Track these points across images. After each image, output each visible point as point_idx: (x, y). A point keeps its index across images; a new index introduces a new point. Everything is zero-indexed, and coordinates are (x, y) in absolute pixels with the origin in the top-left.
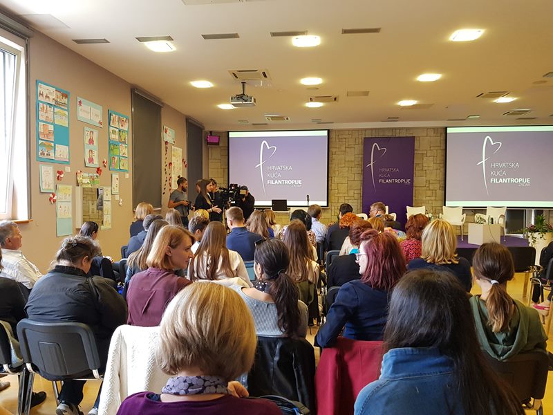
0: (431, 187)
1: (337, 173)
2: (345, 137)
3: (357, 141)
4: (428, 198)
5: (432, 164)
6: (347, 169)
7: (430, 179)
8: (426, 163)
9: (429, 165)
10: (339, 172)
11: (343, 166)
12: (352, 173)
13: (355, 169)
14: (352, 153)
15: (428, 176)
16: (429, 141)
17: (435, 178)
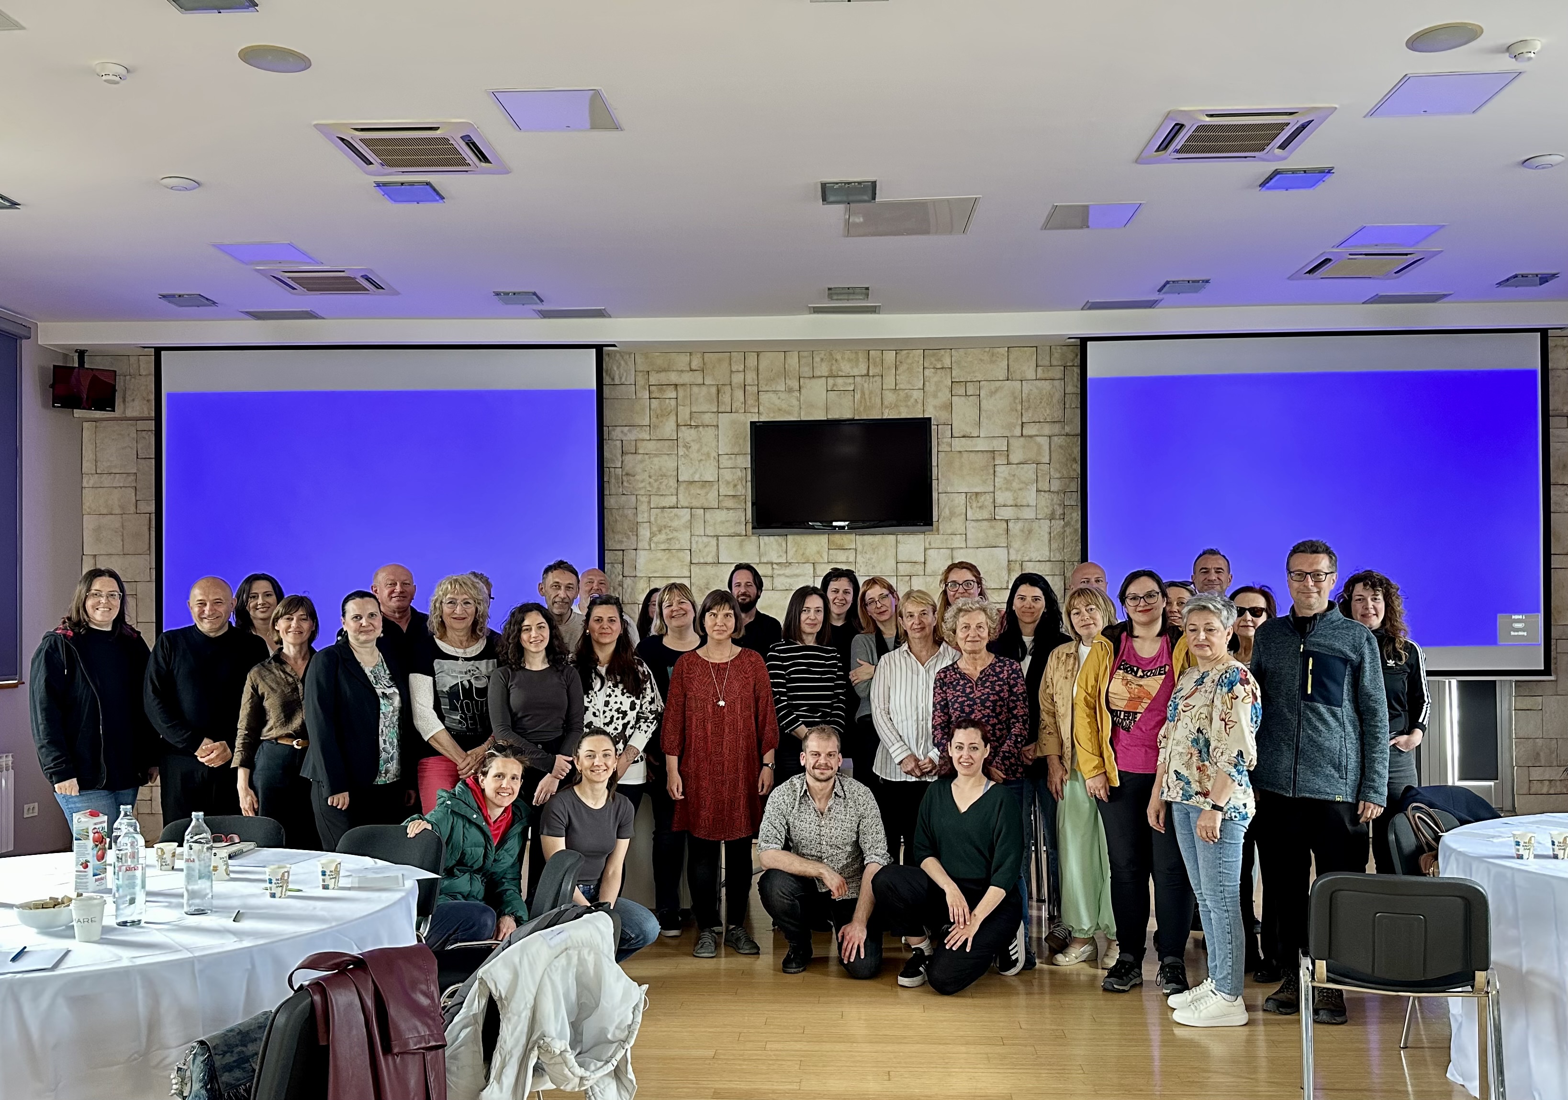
6: (685, 514)
7: (1027, 559)
8: (1007, 489)
9: (1019, 500)
10: (655, 529)
11: (672, 505)
12: (708, 532)
13: (721, 515)
14: (705, 450)
15: (1016, 544)
16: (1017, 401)
17: (1045, 553)
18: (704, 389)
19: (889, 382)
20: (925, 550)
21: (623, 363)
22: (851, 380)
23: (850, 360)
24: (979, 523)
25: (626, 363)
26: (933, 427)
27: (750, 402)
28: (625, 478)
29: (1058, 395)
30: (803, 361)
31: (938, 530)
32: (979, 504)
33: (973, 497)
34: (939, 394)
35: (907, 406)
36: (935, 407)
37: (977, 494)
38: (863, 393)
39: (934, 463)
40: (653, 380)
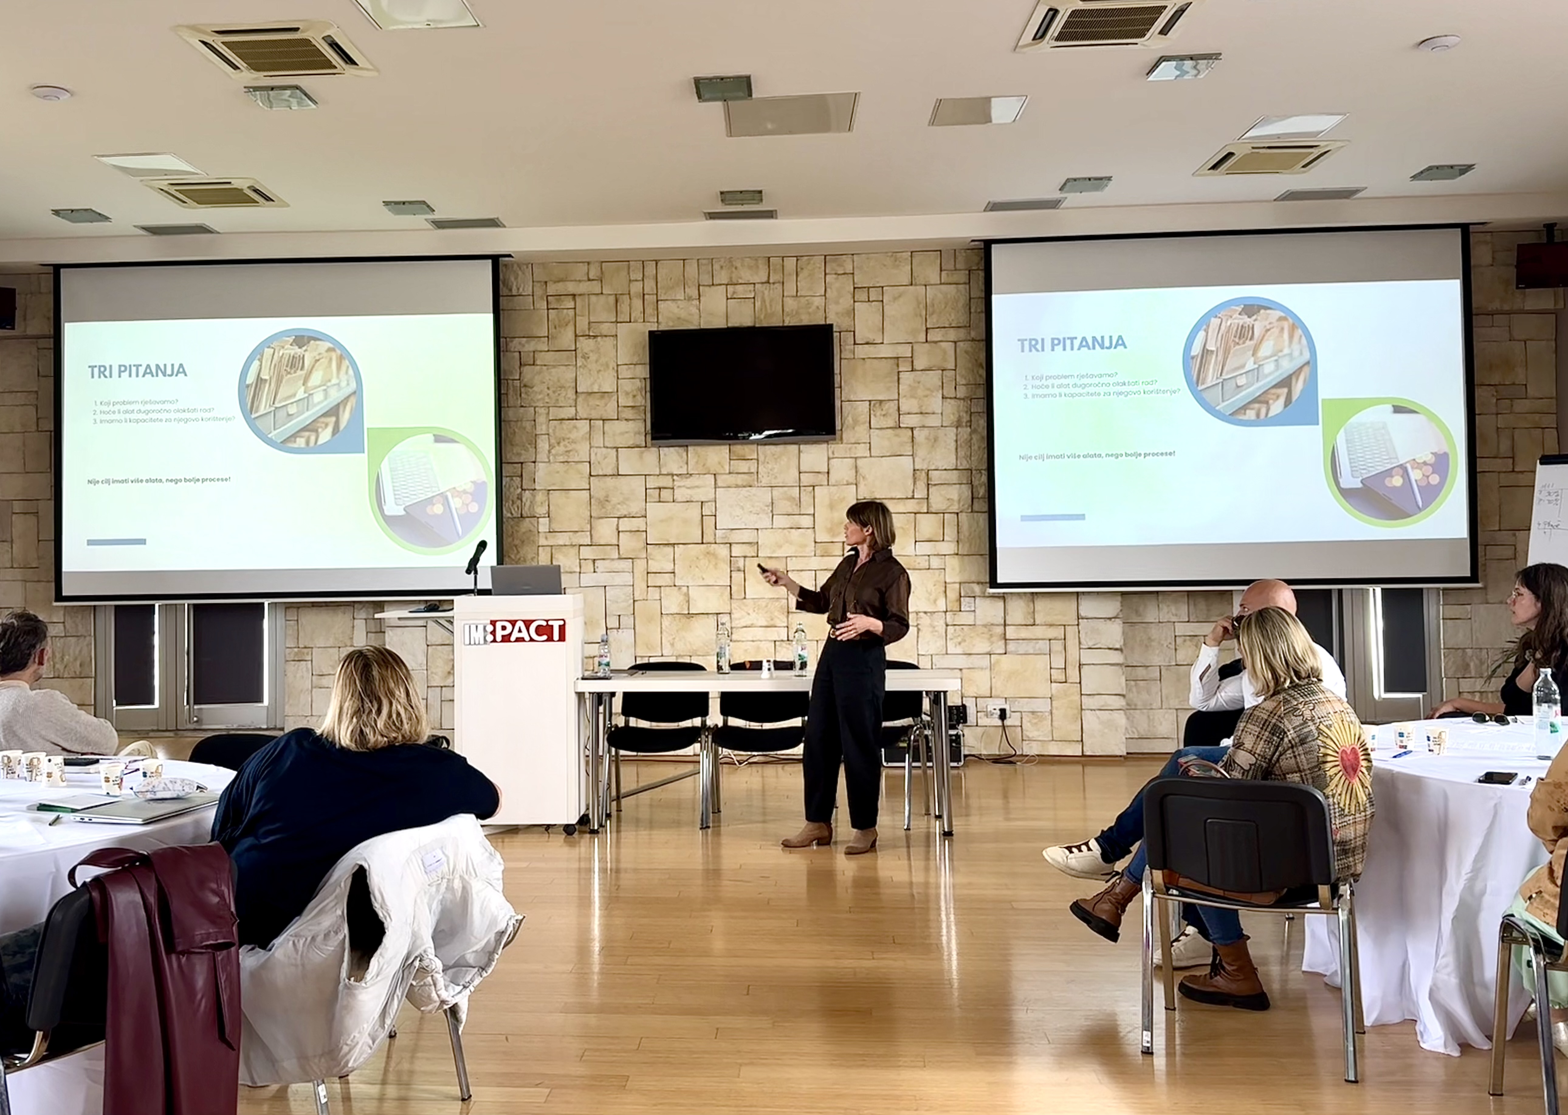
0: (938, 502)
1: (543, 445)
2: (571, 288)
3: (624, 307)
4: (924, 548)
5: (936, 403)
6: (584, 426)
7: (933, 468)
8: (912, 397)
9: (924, 408)
10: (553, 441)
11: (570, 416)
12: (607, 444)
13: (621, 426)
14: (603, 360)
15: (921, 452)
16: (921, 306)
17: (950, 461)
18: (602, 298)
19: (790, 288)
20: (829, 459)
21: (520, 273)
22: (751, 287)
23: (750, 268)
24: (883, 431)
25: (523, 273)
26: (835, 334)
27: (649, 311)
28: (523, 390)
29: (963, 301)
30: (703, 268)
31: (841, 439)
32: (883, 413)
33: (877, 405)
34: (841, 301)
35: (809, 314)
36: (837, 314)
37: (881, 401)
38: (763, 301)
39: (837, 370)
40: (552, 289)
